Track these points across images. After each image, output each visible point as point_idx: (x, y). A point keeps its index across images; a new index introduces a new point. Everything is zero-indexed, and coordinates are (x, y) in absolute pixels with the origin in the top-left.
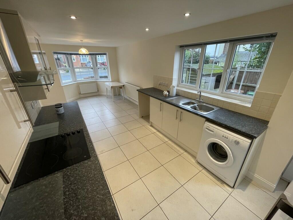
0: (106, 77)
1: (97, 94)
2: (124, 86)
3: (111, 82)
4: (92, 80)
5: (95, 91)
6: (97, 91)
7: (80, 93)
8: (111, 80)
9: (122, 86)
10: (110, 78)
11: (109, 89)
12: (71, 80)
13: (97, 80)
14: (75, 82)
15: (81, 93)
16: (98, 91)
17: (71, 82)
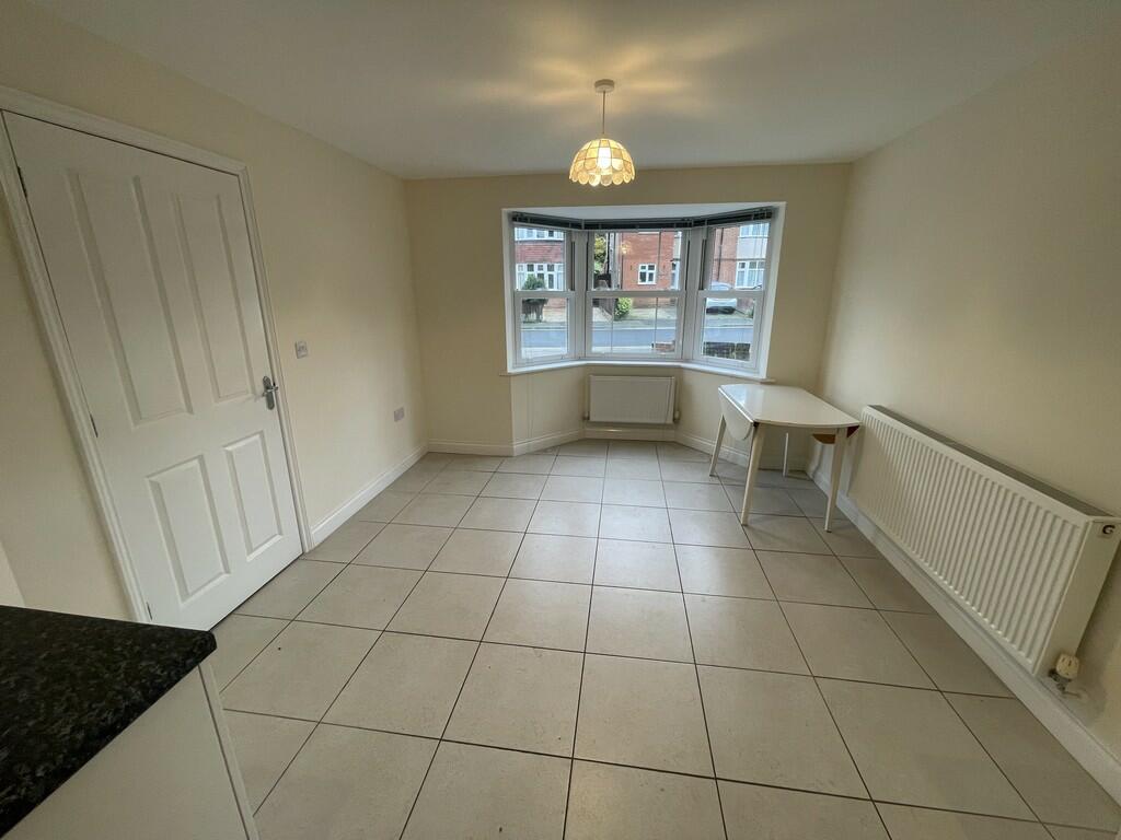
0: (742, 351)
1: (670, 435)
2: (852, 430)
3: (764, 383)
4: (664, 359)
5: (661, 421)
6: (670, 421)
7: (588, 418)
8: (764, 376)
9: (839, 429)
10: (760, 364)
11: (736, 432)
12: (563, 350)
13: (687, 361)
14: (580, 359)
15: (592, 419)
16: (674, 419)
17: (562, 358)
